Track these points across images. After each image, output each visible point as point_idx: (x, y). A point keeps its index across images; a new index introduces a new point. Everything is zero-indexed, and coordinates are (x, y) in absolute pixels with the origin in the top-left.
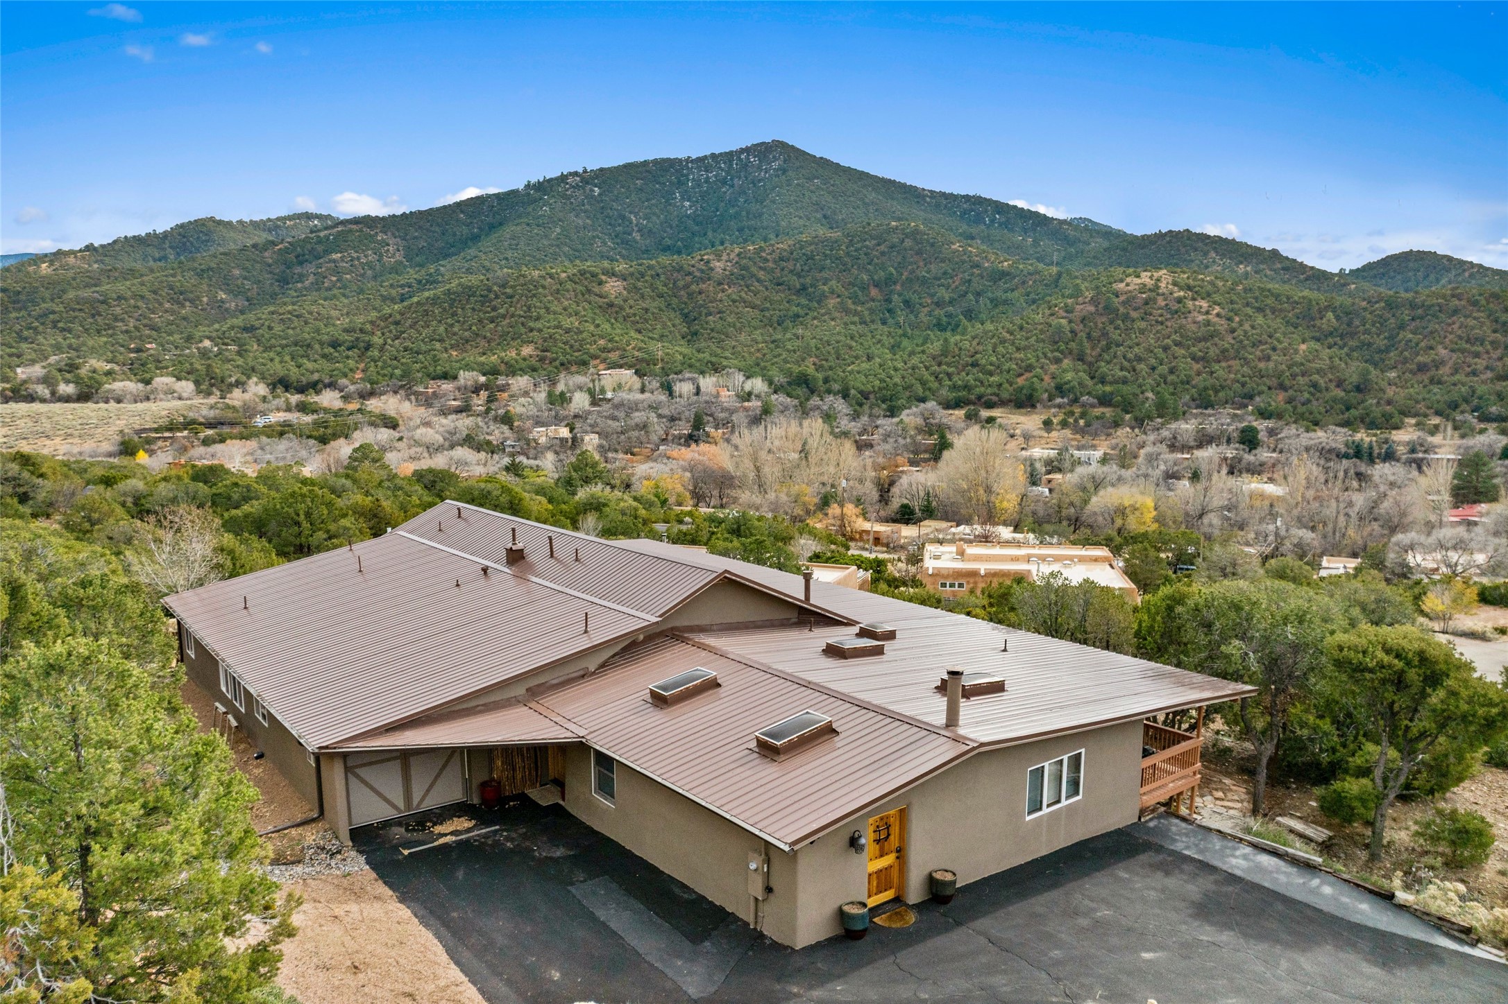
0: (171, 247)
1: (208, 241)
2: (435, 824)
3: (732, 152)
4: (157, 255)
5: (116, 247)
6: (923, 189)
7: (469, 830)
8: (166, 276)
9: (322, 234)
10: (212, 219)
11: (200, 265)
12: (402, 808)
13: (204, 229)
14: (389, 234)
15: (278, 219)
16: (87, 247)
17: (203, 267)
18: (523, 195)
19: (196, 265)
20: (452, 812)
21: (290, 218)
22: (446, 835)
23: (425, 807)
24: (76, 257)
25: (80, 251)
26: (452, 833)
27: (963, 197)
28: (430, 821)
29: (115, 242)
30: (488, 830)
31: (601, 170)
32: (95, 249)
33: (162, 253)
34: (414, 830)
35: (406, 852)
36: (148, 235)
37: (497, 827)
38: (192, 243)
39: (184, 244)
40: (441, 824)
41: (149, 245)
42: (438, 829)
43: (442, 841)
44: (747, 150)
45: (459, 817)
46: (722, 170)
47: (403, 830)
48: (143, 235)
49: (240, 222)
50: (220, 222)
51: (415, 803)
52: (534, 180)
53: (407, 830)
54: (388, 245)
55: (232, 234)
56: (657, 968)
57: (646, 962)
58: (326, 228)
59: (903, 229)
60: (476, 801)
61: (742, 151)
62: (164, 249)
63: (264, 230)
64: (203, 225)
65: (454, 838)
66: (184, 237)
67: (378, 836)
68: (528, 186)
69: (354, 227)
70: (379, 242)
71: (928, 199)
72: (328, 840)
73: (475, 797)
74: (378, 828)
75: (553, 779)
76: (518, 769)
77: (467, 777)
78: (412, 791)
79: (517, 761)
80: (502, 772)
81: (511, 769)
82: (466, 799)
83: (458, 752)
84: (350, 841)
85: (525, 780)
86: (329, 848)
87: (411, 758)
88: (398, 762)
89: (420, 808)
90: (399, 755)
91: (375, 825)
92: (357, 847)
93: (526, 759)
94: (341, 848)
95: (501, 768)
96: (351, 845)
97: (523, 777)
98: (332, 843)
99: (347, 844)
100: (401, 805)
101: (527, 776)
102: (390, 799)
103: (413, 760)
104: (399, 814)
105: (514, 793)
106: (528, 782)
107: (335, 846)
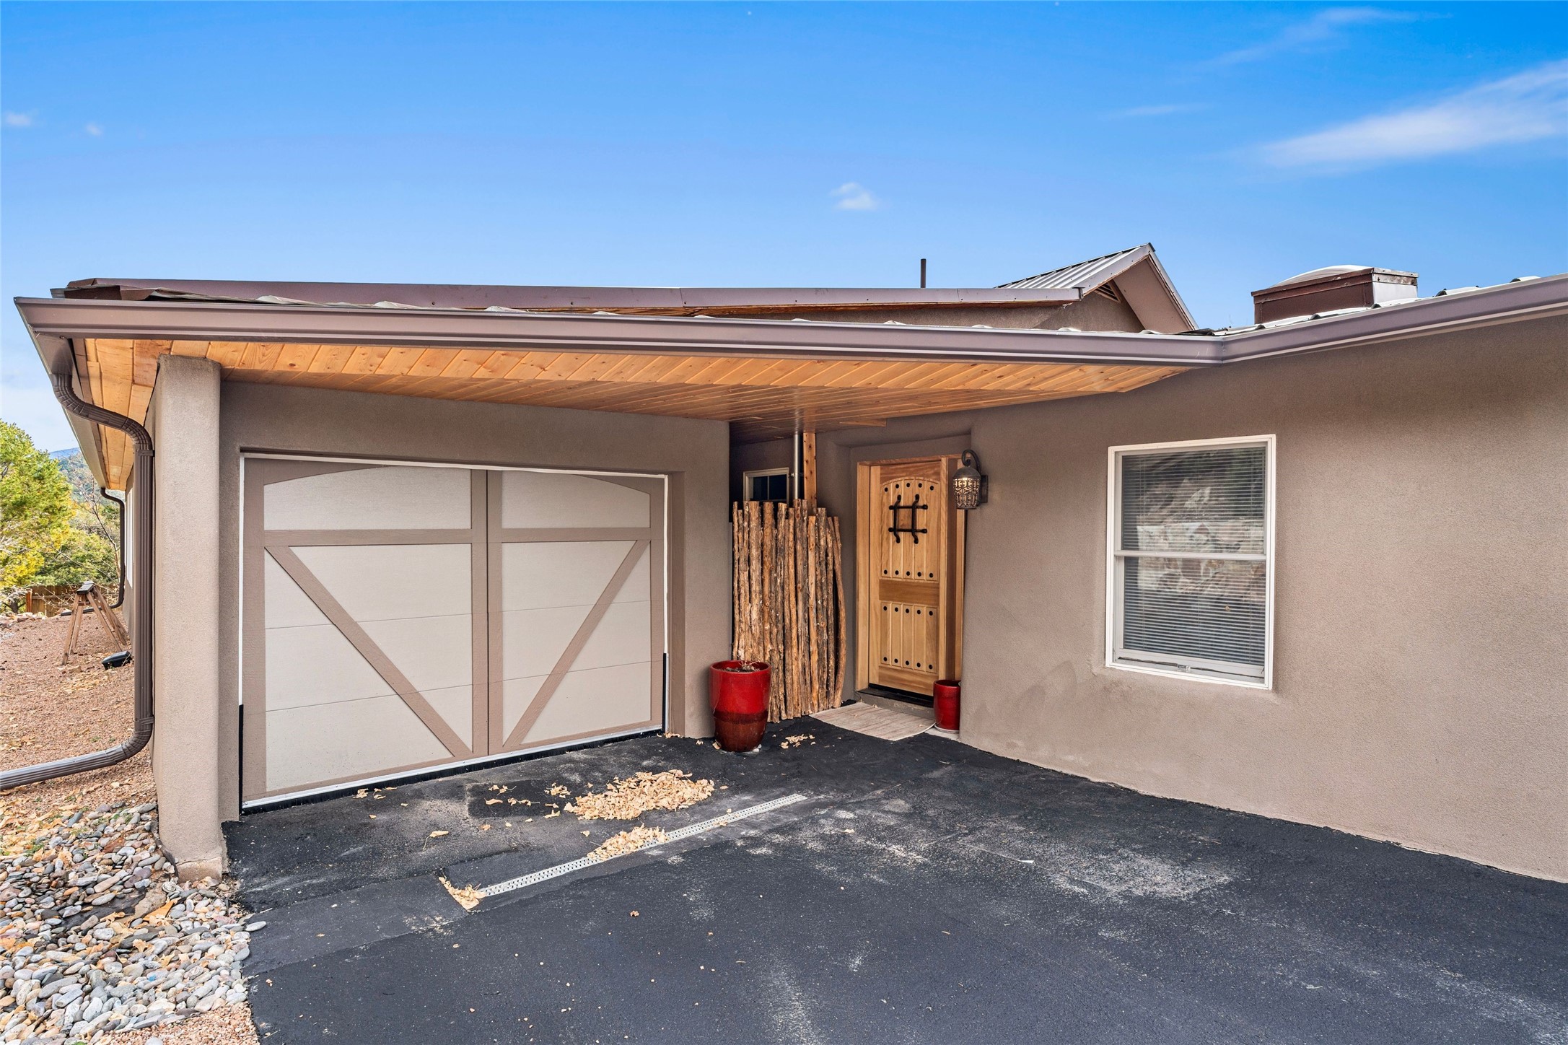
2: (577, 791)
7: (702, 809)
12: (468, 743)
20: (626, 758)
22: (628, 825)
23: (542, 735)
26: (644, 819)
28: (561, 781)
30: (763, 809)
34: (504, 810)
35: (469, 898)
37: (797, 798)
40: (600, 789)
42: (591, 807)
43: (618, 846)
45: (655, 770)
47: (461, 809)
51: (509, 724)
53: (479, 810)
60: (693, 728)
65: (663, 838)
67: (360, 831)
72: (104, 841)
73: (691, 716)
74: (369, 805)
75: (866, 686)
76: (795, 642)
77: (666, 651)
78: (500, 682)
79: (794, 617)
80: (759, 644)
81: (780, 638)
82: (660, 727)
83: (645, 558)
84: (215, 860)
85: (808, 678)
86: (82, 881)
87: (507, 548)
88: (462, 553)
89: (527, 740)
90: (466, 524)
91: (362, 794)
92: (246, 876)
93: (813, 614)
94: (147, 882)
95: (756, 629)
96: (219, 869)
97: (804, 666)
98: (115, 857)
99: (196, 864)
100: (464, 732)
101: (815, 665)
102: (426, 695)
103: (514, 558)
104: (455, 758)
105: (784, 717)
106: (816, 686)
107: (122, 873)
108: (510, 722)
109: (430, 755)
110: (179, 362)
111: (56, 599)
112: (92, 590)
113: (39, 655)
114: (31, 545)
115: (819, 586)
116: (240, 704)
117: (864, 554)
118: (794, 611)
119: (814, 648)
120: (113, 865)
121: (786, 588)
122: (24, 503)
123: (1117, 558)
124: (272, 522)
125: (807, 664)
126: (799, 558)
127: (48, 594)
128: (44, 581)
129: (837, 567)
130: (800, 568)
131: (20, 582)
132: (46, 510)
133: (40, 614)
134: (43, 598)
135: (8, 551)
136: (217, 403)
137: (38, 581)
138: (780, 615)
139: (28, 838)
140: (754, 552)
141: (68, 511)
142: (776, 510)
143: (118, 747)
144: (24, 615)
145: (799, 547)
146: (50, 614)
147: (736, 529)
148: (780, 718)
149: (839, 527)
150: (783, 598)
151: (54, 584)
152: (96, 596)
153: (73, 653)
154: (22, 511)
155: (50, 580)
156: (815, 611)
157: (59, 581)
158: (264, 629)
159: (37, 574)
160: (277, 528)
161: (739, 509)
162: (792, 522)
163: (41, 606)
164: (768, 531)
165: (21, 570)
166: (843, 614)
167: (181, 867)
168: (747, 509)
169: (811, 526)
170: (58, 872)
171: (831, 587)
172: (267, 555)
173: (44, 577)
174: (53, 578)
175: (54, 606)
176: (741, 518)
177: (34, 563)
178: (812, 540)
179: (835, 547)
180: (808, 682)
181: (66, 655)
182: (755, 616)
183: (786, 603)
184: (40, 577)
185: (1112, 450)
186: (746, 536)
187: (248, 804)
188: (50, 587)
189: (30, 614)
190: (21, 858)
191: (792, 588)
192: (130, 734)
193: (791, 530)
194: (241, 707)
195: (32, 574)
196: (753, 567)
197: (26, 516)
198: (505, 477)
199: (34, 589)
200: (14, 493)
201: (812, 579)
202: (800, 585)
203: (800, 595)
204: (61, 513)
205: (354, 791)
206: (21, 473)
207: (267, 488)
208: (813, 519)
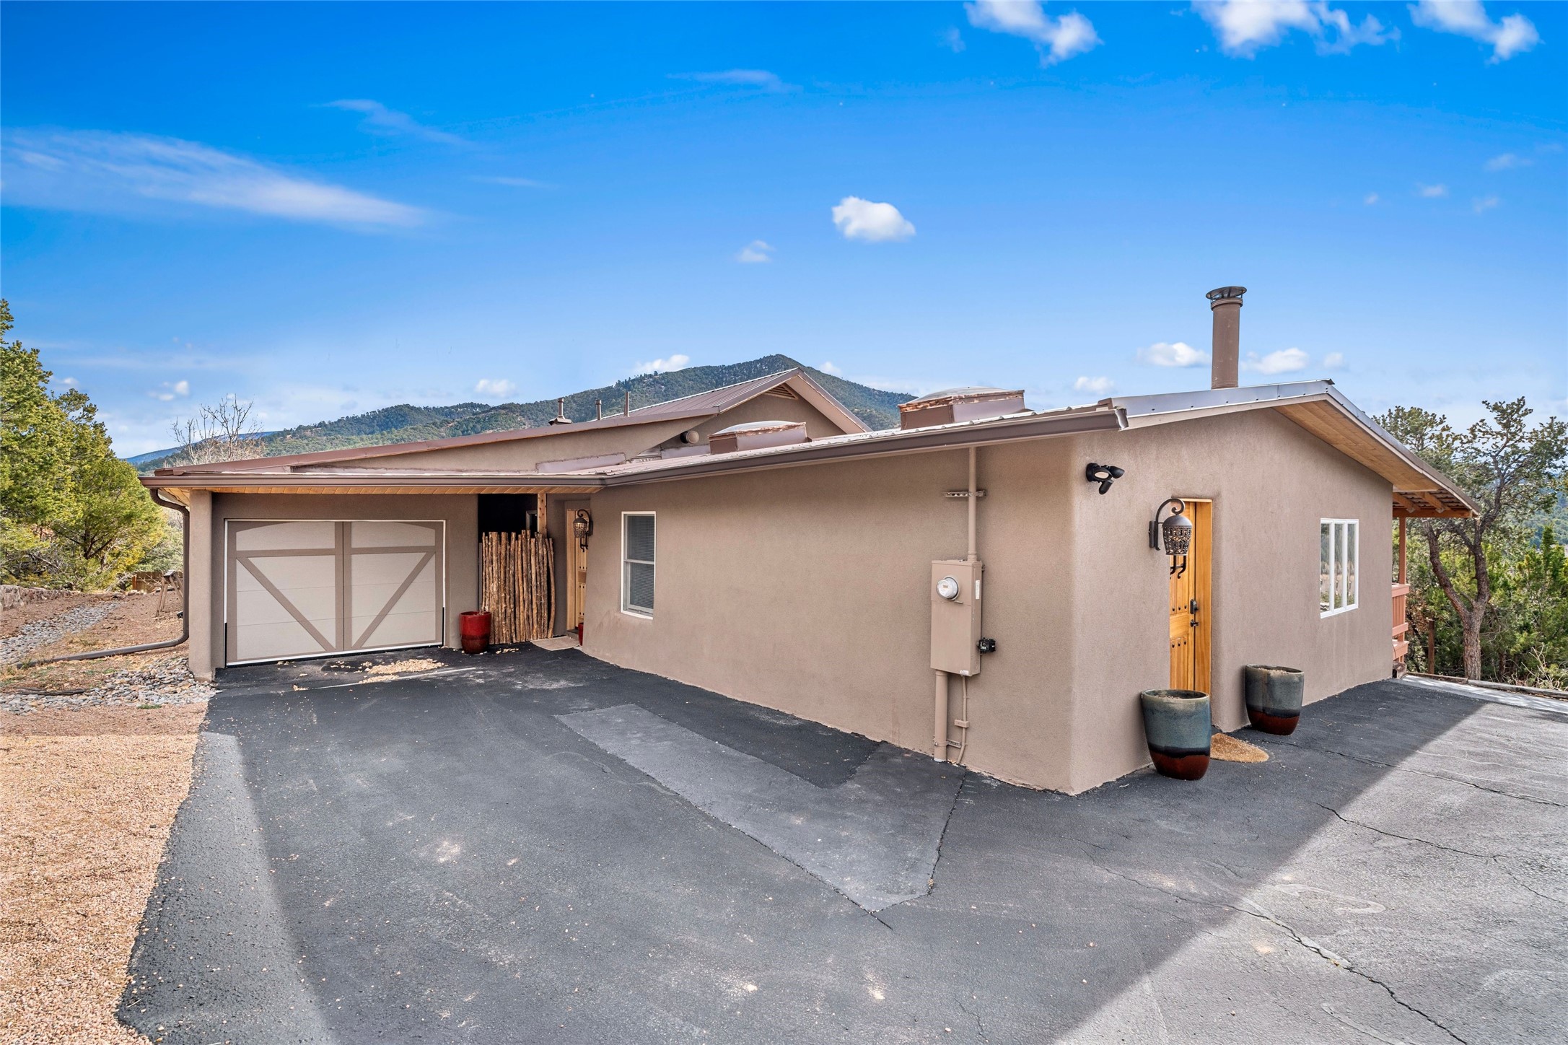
0: (377, 425)
1: (403, 421)
2: (375, 664)
3: (751, 362)
4: (368, 430)
5: (340, 425)
6: (874, 390)
7: (425, 671)
8: (372, 443)
9: (480, 416)
10: (407, 406)
11: (396, 436)
12: (334, 645)
13: (402, 413)
14: (526, 416)
15: (452, 407)
16: (320, 424)
17: (398, 438)
18: (615, 391)
19: (393, 436)
20: (411, 654)
21: (460, 406)
23: (372, 645)
24: (311, 431)
25: (315, 427)
26: (396, 673)
27: (899, 395)
28: (370, 661)
29: (339, 421)
30: (458, 670)
31: (667, 373)
32: (325, 425)
33: (372, 429)
34: (337, 668)
36: (363, 416)
38: (392, 423)
39: (387, 423)
40: (386, 664)
41: (362, 424)
42: (378, 669)
43: (375, 680)
44: (760, 361)
45: (419, 659)
46: (745, 375)
47: (318, 668)
48: (360, 416)
49: (426, 408)
50: (413, 408)
51: (355, 638)
52: (622, 380)
53: (325, 669)
54: (524, 424)
55: (420, 417)
56: (739, 834)
57: (708, 818)
58: (484, 412)
59: (863, 414)
60: (453, 643)
61: (757, 361)
62: (374, 427)
63: (443, 415)
64: (401, 409)
65: (396, 678)
66: (388, 418)
68: (619, 384)
69: (503, 412)
70: (519, 423)
71: (877, 397)
72: (168, 667)
73: (453, 637)
74: (281, 666)
75: (573, 628)
76: (521, 603)
77: (444, 606)
78: (350, 618)
79: (521, 591)
80: (497, 604)
81: (512, 601)
82: (441, 643)
83: (432, 561)
84: (209, 676)
85: (531, 622)
86: (160, 677)
87: (354, 557)
88: (331, 559)
89: (364, 646)
90: (333, 546)
91: (279, 663)
92: (221, 683)
93: (534, 589)
94: (182, 678)
95: (496, 596)
96: (211, 679)
97: (528, 616)
98: (172, 671)
99: (201, 676)
100: (332, 641)
101: (535, 615)
102: (312, 623)
103: (357, 561)
104: (326, 652)
105: (514, 641)
106: (536, 626)
107: (174, 676)
108: (356, 635)
109: (316, 650)
110: (196, 492)
111: (153, 581)
112: (172, 575)
113: (142, 612)
114: (136, 543)
115: (538, 574)
116: (225, 622)
117: (572, 557)
118: (522, 588)
119: (534, 606)
120: (171, 674)
121: (516, 576)
122: (132, 516)
123: (626, 563)
124: (240, 547)
125: (530, 615)
126: (524, 560)
127: (147, 578)
128: (144, 568)
129: (550, 565)
130: (525, 565)
131: (129, 569)
132: (146, 520)
133: (142, 591)
134: (144, 580)
135: (120, 548)
136: (211, 503)
137: (140, 568)
138: (512, 589)
139: (142, 665)
140: (494, 557)
141: (161, 520)
142: (510, 536)
143: (177, 639)
144: (132, 591)
145: (524, 555)
146: (149, 591)
147: (484, 546)
148: (512, 642)
149: (553, 544)
150: (514, 581)
151: (152, 571)
152: (175, 579)
153: (161, 611)
154: (131, 521)
155: (149, 568)
156: (535, 587)
157: (155, 568)
158: (236, 592)
159: (139, 563)
160: (242, 550)
161: (486, 536)
162: (520, 542)
163: (143, 586)
164: (503, 547)
165: (129, 561)
166: (553, 589)
167: (196, 676)
168: (490, 536)
169: (532, 544)
170: (152, 674)
171: (545, 575)
172: (237, 561)
173: (145, 565)
174: (151, 566)
175: (151, 586)
176: (487, 540)
177: (138, 556)
178: (533, 551)
179: (549, 554)
180: (531, 624)
181: (158, 611)
182: (495, 590)
183: (516, 583)
184: (141, 565)
185: (623, 513)
186: (490, 549)
187: (229, 664)
188: (149, 573)
189: (136, 591)
190: (140, 671)
191: (520, 576)
192: (181, 634)
193: (520, 546)
194: (226, 624)
195: (136, 563)
196: (494, 565)
197: (133, 525)
198: (353, 524)
199: (138, 574)
200: (125, 509)
201: (533, 571)
202: (524, 574)
203: (524, 579)
204: (157, 522)
205: (277, 662)
206: (130, 494)
207: (238, 533)
208: (533, 540)
